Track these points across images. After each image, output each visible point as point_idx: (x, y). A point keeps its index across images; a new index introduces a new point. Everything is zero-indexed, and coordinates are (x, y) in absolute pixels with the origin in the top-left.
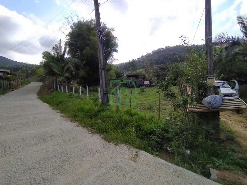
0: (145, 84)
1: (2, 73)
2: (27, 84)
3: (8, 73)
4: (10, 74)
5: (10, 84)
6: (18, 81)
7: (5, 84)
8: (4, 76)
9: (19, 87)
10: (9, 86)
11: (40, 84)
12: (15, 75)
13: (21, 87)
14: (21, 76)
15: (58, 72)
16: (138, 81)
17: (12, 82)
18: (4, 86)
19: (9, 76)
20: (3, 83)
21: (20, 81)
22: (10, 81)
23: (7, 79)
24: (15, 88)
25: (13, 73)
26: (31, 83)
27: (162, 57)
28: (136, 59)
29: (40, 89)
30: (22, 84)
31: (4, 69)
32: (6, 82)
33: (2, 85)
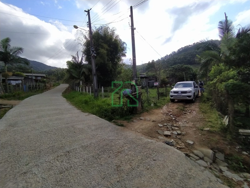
0: (155, 85)
1: (40, 77)
2: (57, 86)
3: (44, 77)
4: (46, 78)
5: (45, 86)
6: (51, 83)
7: (42, 86)
8: (42, 79)
9: (52, 88)
10: (45, 87)
11: (67, 86)
12: (49, 79)
13: (53, 88)
14: (54, 79)
15: (76, 76)
16: (151, 82)
17: (47, 84)
18: (41, 87)
19: (45, 79)
20: (41, 85)
21: (52, 83)
22: (46, 83)
23: (44, 82)
24: (49, 89)
25: (48, 77)
26: (60, 85)
27: (189, 55)
28: (160, 59)
29: (66, 90)
30: (54, 86)
31: (42, 74)
32: (43, 84)
33: (41, 86)
